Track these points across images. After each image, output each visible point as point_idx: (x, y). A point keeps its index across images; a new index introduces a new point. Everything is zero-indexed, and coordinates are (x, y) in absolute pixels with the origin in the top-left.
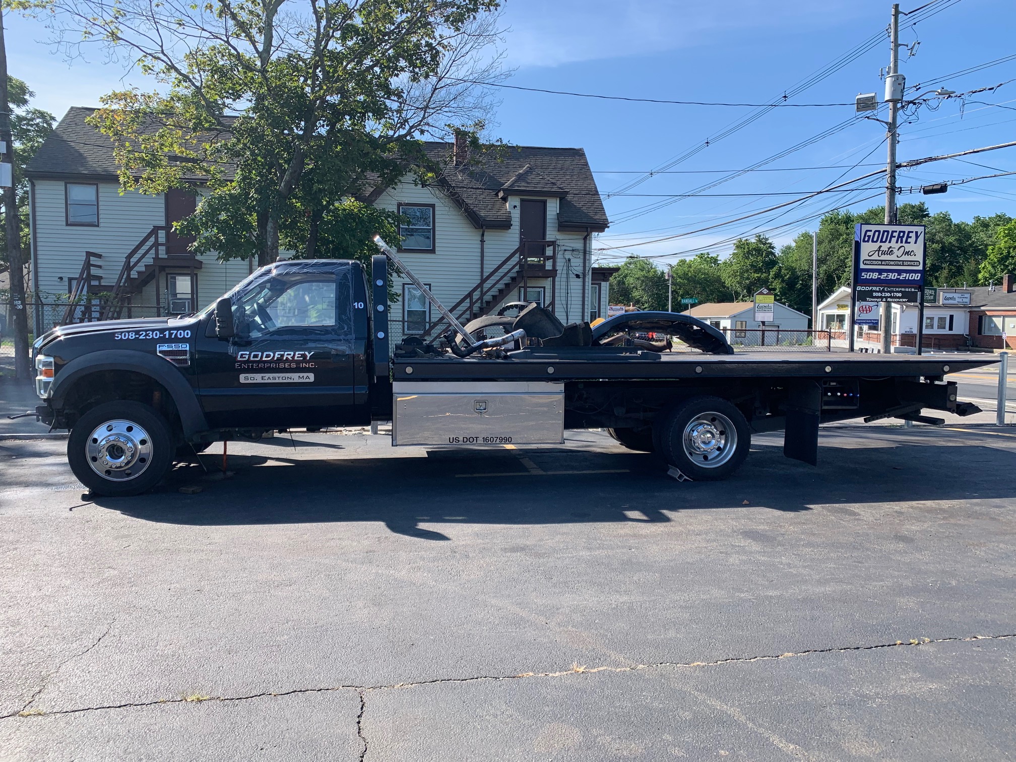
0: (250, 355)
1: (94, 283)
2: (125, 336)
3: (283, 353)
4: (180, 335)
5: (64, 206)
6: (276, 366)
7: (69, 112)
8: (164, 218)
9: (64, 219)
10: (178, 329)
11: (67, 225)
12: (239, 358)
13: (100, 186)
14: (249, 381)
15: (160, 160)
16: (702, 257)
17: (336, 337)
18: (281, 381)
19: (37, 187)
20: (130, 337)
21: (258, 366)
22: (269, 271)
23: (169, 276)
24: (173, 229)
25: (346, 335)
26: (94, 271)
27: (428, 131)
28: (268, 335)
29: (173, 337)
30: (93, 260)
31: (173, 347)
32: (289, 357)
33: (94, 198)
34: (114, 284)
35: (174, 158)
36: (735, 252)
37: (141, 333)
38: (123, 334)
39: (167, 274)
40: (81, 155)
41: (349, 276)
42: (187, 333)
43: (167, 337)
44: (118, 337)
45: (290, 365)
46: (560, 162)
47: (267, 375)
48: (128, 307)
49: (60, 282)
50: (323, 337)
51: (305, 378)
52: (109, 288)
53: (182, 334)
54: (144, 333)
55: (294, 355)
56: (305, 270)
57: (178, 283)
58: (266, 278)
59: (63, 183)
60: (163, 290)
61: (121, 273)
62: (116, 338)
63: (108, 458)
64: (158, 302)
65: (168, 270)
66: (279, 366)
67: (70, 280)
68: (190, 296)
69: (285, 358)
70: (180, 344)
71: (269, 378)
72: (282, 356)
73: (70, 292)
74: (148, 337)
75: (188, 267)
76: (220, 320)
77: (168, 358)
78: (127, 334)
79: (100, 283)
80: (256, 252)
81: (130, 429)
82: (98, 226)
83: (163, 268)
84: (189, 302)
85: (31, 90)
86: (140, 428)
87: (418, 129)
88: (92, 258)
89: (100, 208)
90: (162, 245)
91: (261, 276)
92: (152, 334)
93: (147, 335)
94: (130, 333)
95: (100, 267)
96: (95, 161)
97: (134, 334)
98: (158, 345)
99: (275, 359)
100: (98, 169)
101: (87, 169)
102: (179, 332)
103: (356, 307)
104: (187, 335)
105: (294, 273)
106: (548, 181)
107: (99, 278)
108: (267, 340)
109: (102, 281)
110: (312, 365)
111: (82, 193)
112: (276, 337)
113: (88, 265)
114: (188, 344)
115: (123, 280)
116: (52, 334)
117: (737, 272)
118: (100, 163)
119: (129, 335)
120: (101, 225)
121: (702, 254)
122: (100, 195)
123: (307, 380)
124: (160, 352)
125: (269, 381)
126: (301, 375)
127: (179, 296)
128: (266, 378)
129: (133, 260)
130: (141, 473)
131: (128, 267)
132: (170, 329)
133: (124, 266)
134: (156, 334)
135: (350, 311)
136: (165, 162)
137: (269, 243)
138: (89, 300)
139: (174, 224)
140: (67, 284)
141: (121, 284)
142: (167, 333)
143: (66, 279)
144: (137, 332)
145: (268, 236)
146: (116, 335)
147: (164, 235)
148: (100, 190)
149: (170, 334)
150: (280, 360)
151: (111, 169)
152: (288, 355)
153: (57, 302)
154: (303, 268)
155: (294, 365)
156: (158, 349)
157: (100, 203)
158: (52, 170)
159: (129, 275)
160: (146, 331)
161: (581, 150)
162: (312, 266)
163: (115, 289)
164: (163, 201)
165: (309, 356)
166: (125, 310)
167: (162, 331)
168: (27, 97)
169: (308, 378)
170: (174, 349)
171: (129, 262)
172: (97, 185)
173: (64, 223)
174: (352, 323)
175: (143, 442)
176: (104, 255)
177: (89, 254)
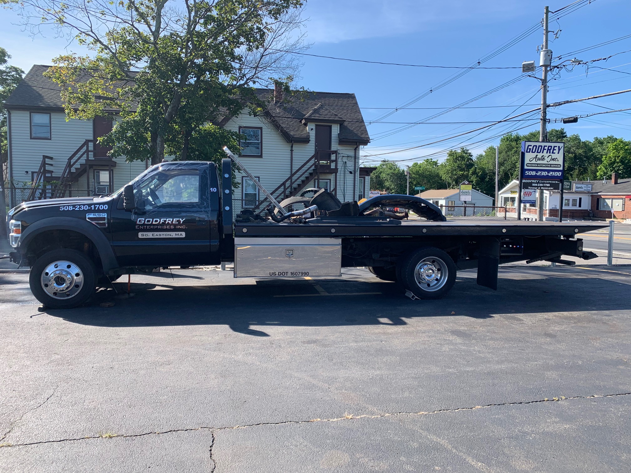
0: (145, 220)
1: (48, 175)
2: (66, 208)
3: (165, 219)
4: (101, 208)
5: (29, 126)
6: (161, 227)
7: (33, 68)
8: (92, 135)
9: (29, 135)
10: (100, 204)
11: (31, 138)
12: (138, 223)
13: (52, 114)
14: (145, 237)
15: (90, 99)
16: (427, 161)
17: (199, 209)
18: (164, 237)
19: (12, 115)
20: (69, 209)
21: (150, 227)
22: (157, 168)
23: (95, 171)
24: (98, 142)
25: (205, 208)
26: (48, 168)
27: (258, 82)
28: (156, 208)
29: (97, 209)
30: (47, 161)
31: (97, 215)
32: (170, 222)
33: (48, 122)
34: (60, 176)
35: (98, 97)
36: (448, 158)
37: (76, 206)
38: (65, 207)
39: (94, 170)
40: (40, 95)
41: (207, 172)
42: (106, 207)
43: (93, 209)
44: (62, 209)
45: (170, 227)
46: (340, 102)
47: (156, 233)
48: (69, 191)
49: (26, 174)
50: (191, 210)
51: (179, 235)
52: (57, 178)
53: (102, 207)
54: (78, 207)
55: (173, 221)
56: (180, 168)
57: (101, 175)
58: (155, 172)
59: (28, 113)
60: (91, 180)
61: (65, 169)
62: (61, 210)
63: (55, 284)
64: (88, 188)
65: (94, 167)
66: (163, 227)
67: (33, 173)
68: (108, 184)
69: (167, 223)
70: (101, 214)
71: (157, 235)
72: (165, 221)
73: (33, 180)
74: (81, 209)
75: (108, 166)
76: (126, 199)
77: (93, 222)
78: (67, 207)
79: (51, 175)
80: (150, 156)
81: (69, 267)
82: (50, 139)
83: (91, 166)
84: (108, 188)
85: (9, 54)
86: (75, 266)
87: (252, 81)
88: (46, 159)
89: (52, 128)
90: (91, 151)
91: (152, 171)
92: (84, 207)
93: (80, 208)
94: (70, 207)
95: (52, 165)
96: (49, 98)
97: (72, 207)
98: (87, 214)
99: (161, 223)
100: (51, 104)
101: (44, 104)
102: (101, 206)
103: (212, 191)
104: (106, 208)
105: (173, 169)
106: (333, 113)
107: (51, 172)
108: (155, 211)
109: (53, 174)
110: (184, 227)
111: (40, 119)
112: (161, 209)
113: (44, 164)
114: (106, 214)
115: (66, 174)
116: (20, 207)
117: (449, 171)
118: (52, 100)
119: (69, 208)
120: (52, 139)
121: (428, 159)
122: (52, 120)
123: (181, 236)
124: (88, 218)
125: (157, 237)
126: (177, 233)
127: (101, 184)
128: (155, 235)
129: (73, 161)
130: (76, 294)
131: (69, 165)
132: (95, 204)
133: (67, 165)
134: (86, 207)
135: (208, 193)
136: (93, 99)
137: (158, 151)
138: (45, 186)
139: (99, 139)
140: (31, 175)
141: (65, 176)
142: (93, 206)
143: (30, 173)
144: (74, 206)
145: (158, 146)
146: (61, 208)
147: (92, 146)
148: (52, 117)
149: (95, 207)
150: (164, 223)
151: (59, 104)
152: (169, 220)
153: (24, 187)
154: (179, 166)
155: (172, 227)
156: (87, 217)
157: (52, 125)
158: (21, 104)
159: (70, 170)
160: (79, 205)
161: (353, 94)
162: (184, 165)
163: (61, 179)
164: (92, 124)
165: (182, 221)
166: (67, 192)
167: (90, 205)
168: (6, 58)
169: (181, 235)
170: (97, 216)
171: (70, 162)
172: (50, 113)
173: (29, 137)
174: (209, 201)
175: (77, 275)
176: (54, 157)
177: (45, 157)
